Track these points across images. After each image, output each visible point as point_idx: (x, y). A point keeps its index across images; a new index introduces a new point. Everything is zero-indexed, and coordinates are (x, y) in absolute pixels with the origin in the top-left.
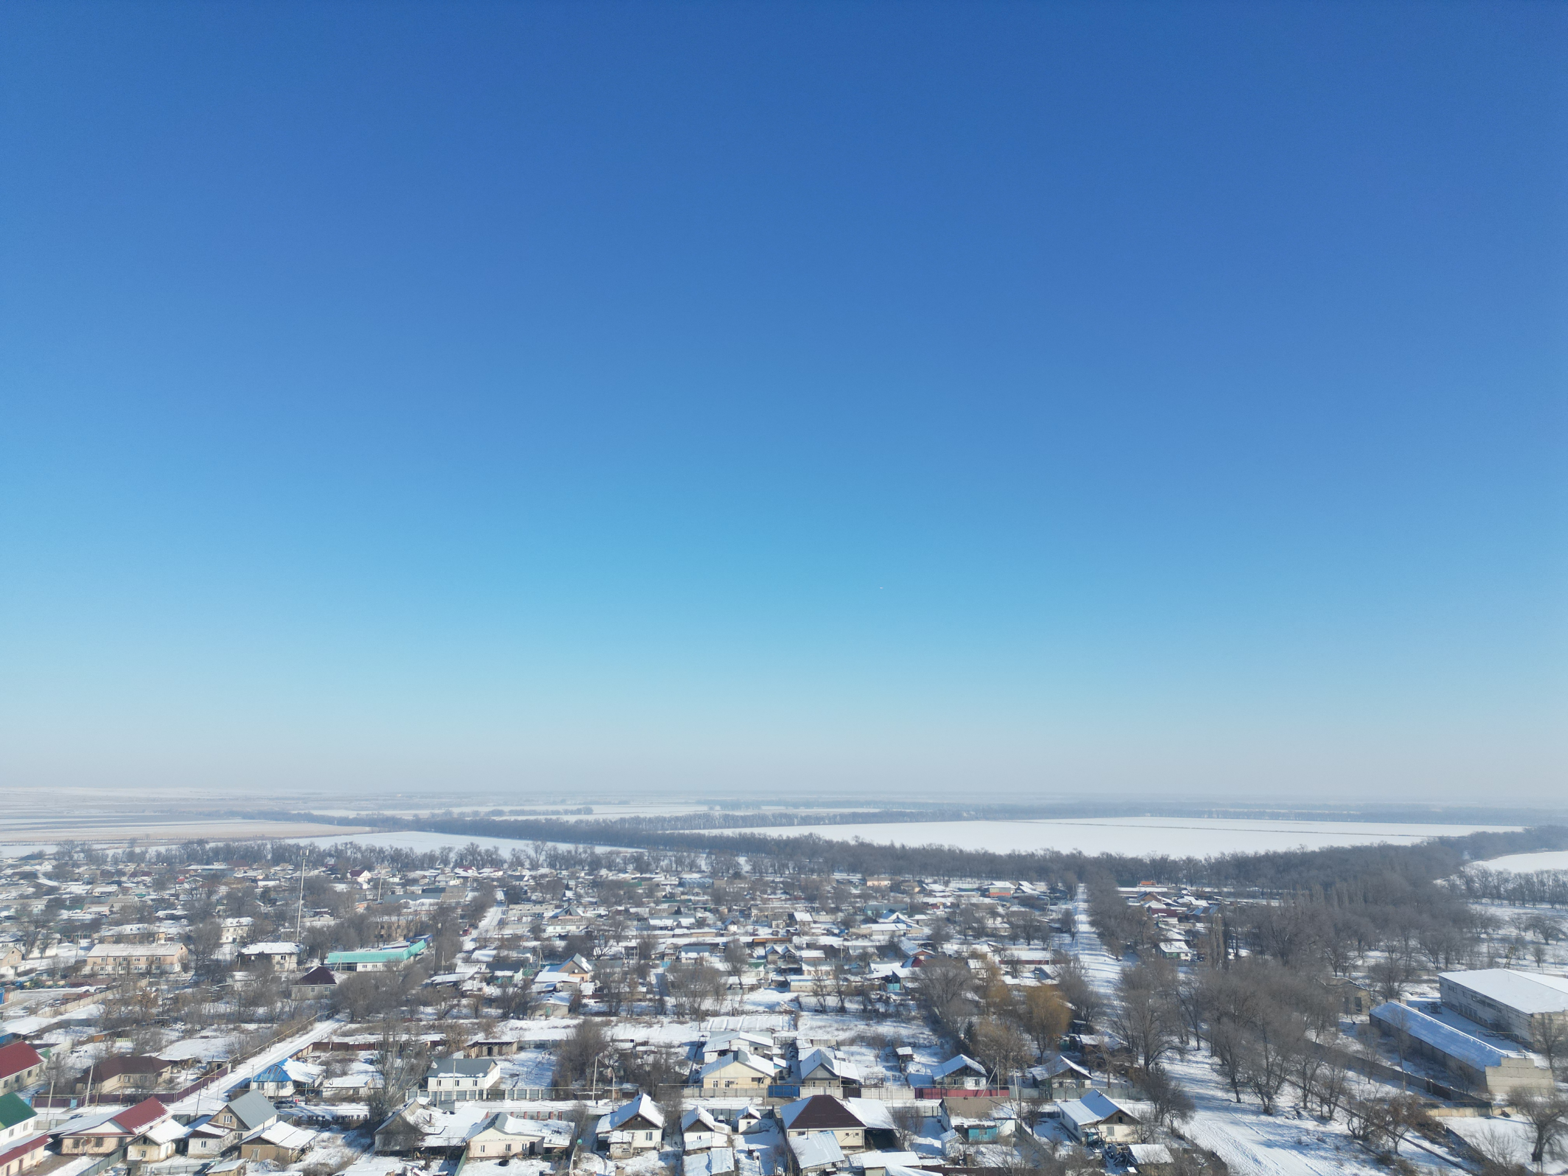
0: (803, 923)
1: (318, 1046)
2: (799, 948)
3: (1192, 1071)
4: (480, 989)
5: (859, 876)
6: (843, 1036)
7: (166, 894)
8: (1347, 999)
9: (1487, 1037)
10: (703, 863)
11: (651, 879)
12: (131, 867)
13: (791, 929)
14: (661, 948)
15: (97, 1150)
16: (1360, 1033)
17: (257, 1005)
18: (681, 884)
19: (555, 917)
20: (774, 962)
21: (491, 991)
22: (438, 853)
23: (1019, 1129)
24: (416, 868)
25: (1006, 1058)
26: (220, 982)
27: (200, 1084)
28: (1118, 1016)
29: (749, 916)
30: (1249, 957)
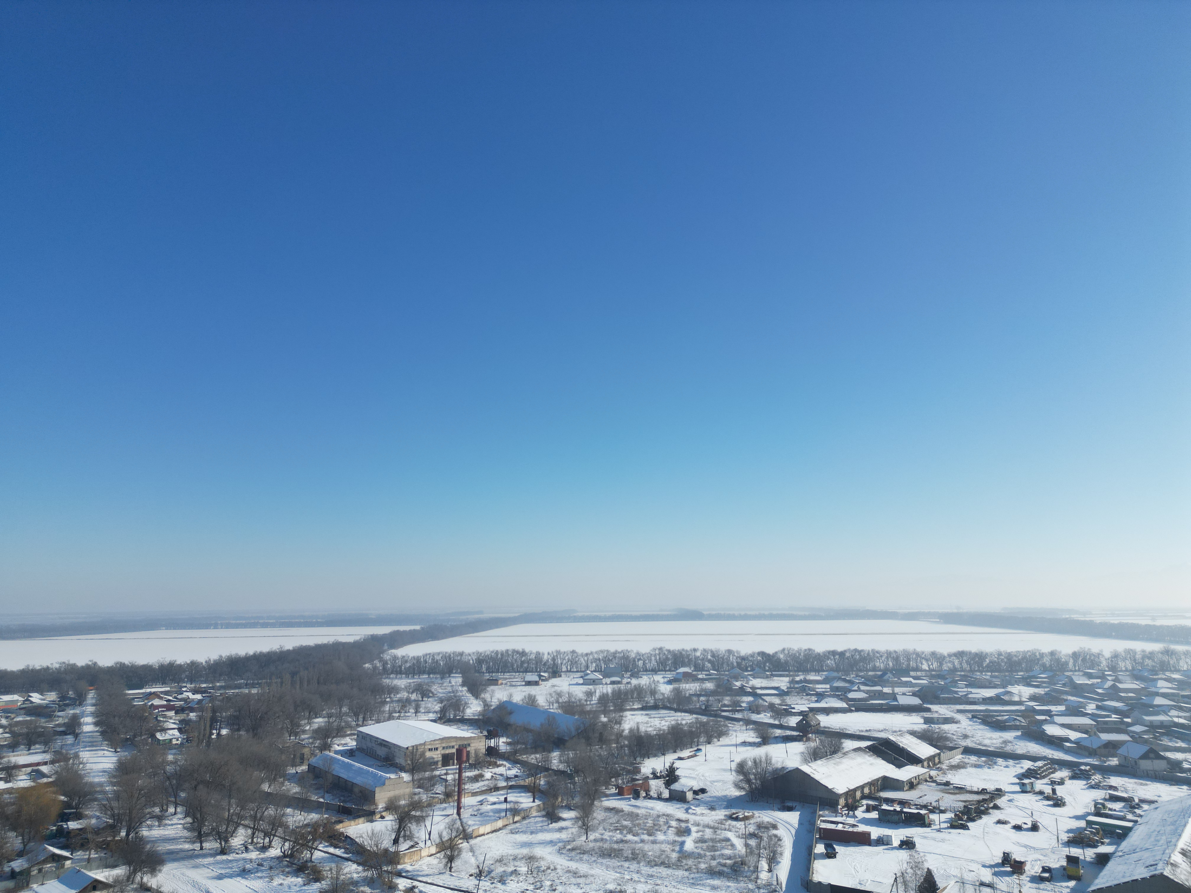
3: (167, 833)
8: (295, 756)
9: (380, 768)
16: (299, 779)
28: (108, 799)
30: (228, 735)
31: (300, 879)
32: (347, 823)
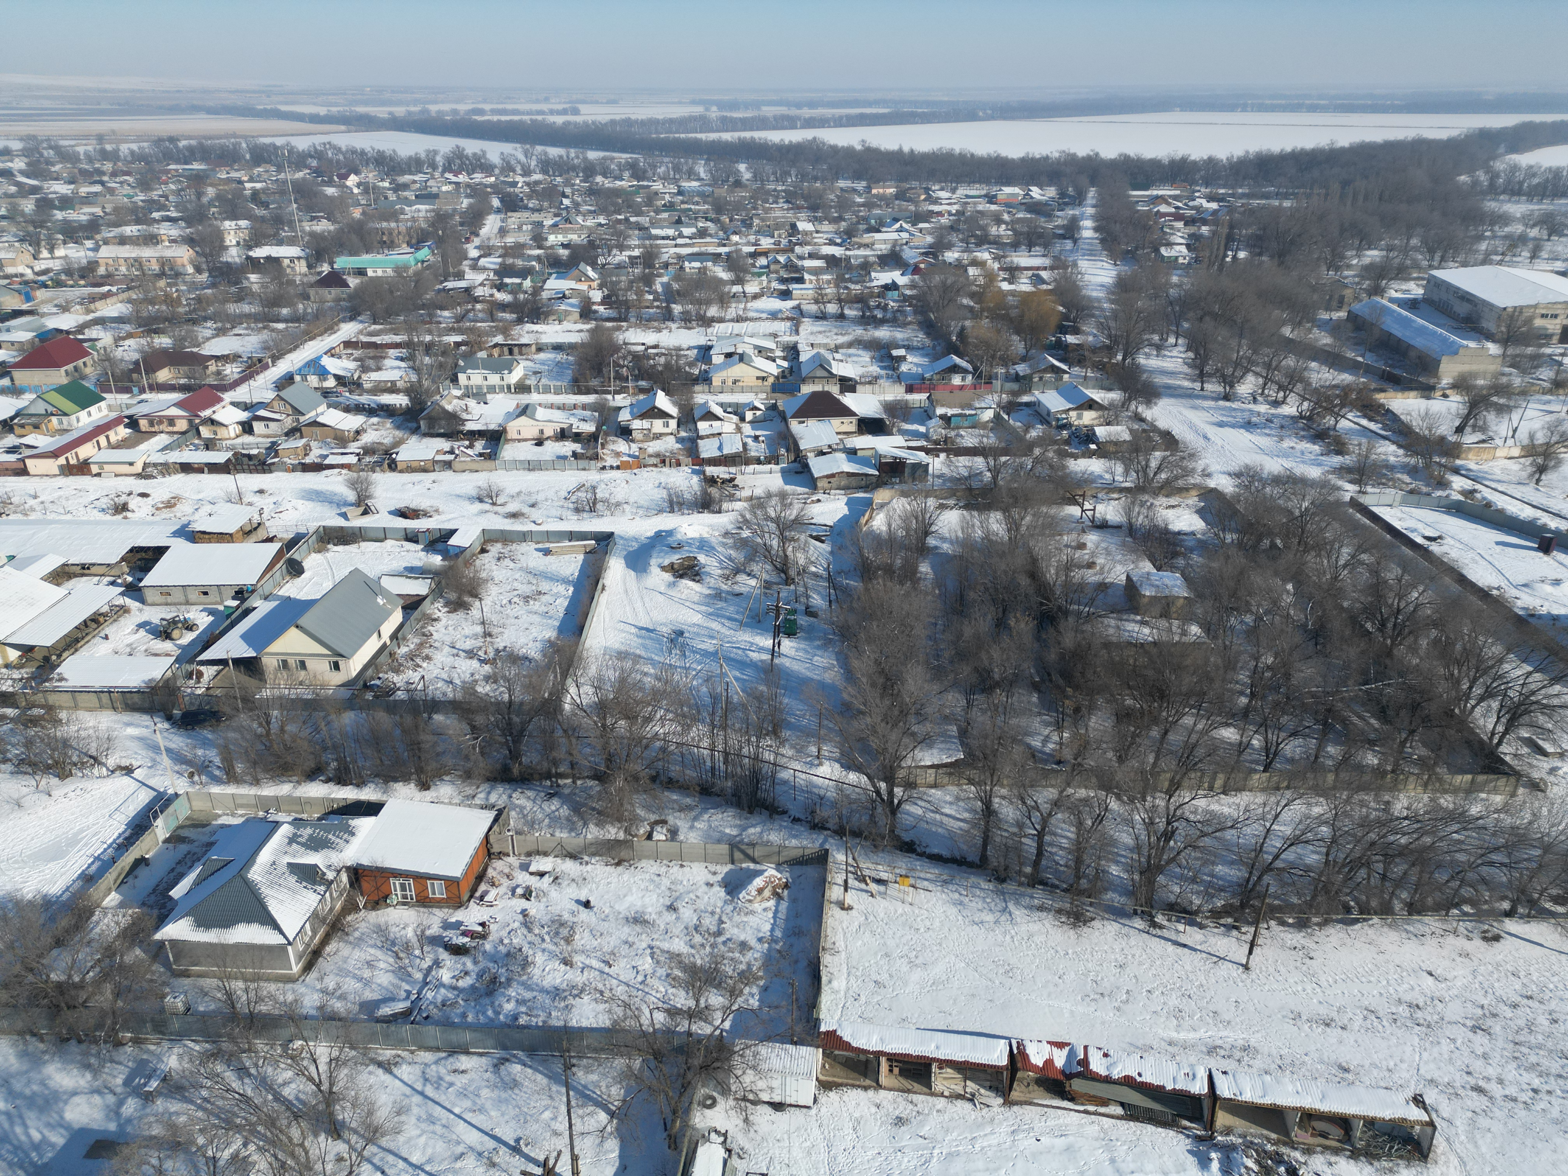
0: (806, 233)
1: (348, 344)
2: (801, 258)
3: (1165, 365)
4: (492, 295)
5: (864, 184)
6: (841, 340)
7: (155, 195)
8: (1331, 297)
9: (1454, 330)
10: (701, 170)
11: (648, 187)
12: (108, 166)
13: (794, 239)
14: (665, 258)
15: (171, 429)
16: (1334, 328)
17: (280, 306)
18: (680, 193)
19: (555, 225)
20: (777, 272)
21: (501, 296)
22: (423, 156)
23: (997, 416)
24: (403, 172)
25: (993, 357)
26: (236, 283)
27: (247, 375)
28: (1105, 317)
29: (750, 226)
30: (1246, 259)
31: (1316, 447)
32: (1391, 394)
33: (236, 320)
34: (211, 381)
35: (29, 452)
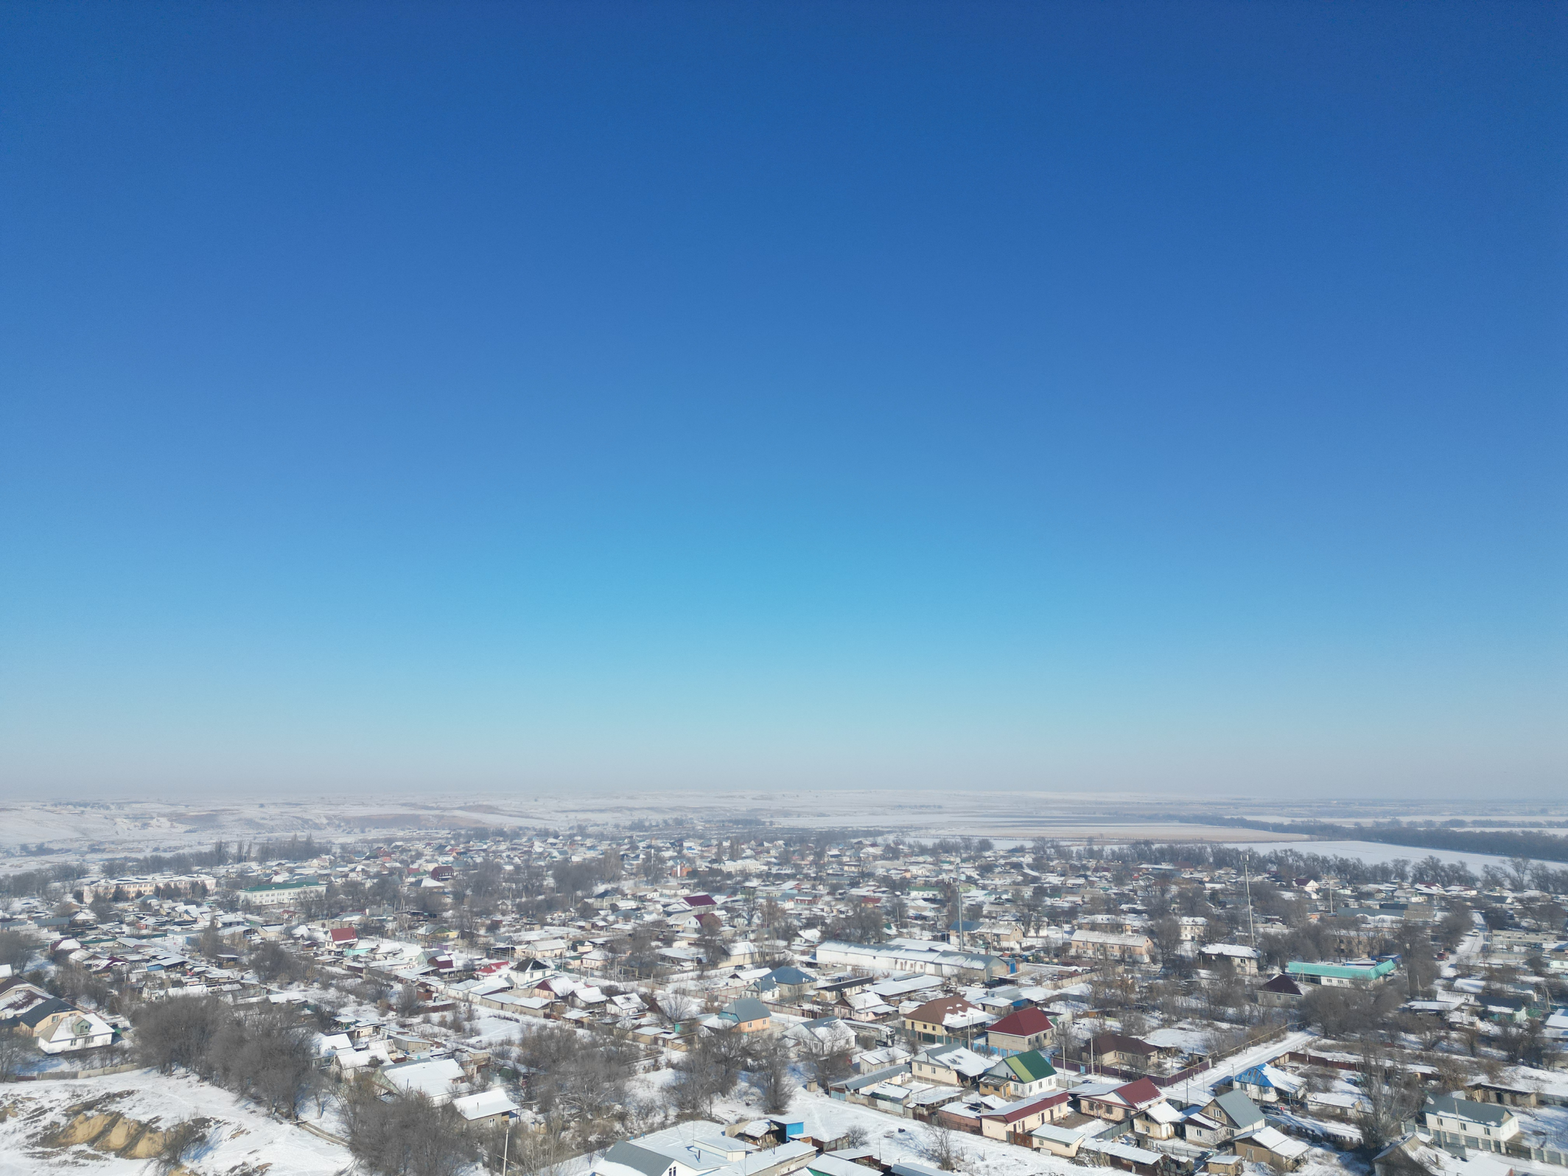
1: (1294, 1056)
4: (1472, 1024)
7: (1126, 889)
12: (1092, 863)
15: (1107, 1116)
17: (1226, 1005)
19: (1559, 950)
21: (1485, 1027)
22: (1391, 865)
24: (1367, 881)
26: (1187, 977)
27: (1186, 1073)
33: (1182, 1014)
34: (1151, 1072)
35: (986, 1112)
